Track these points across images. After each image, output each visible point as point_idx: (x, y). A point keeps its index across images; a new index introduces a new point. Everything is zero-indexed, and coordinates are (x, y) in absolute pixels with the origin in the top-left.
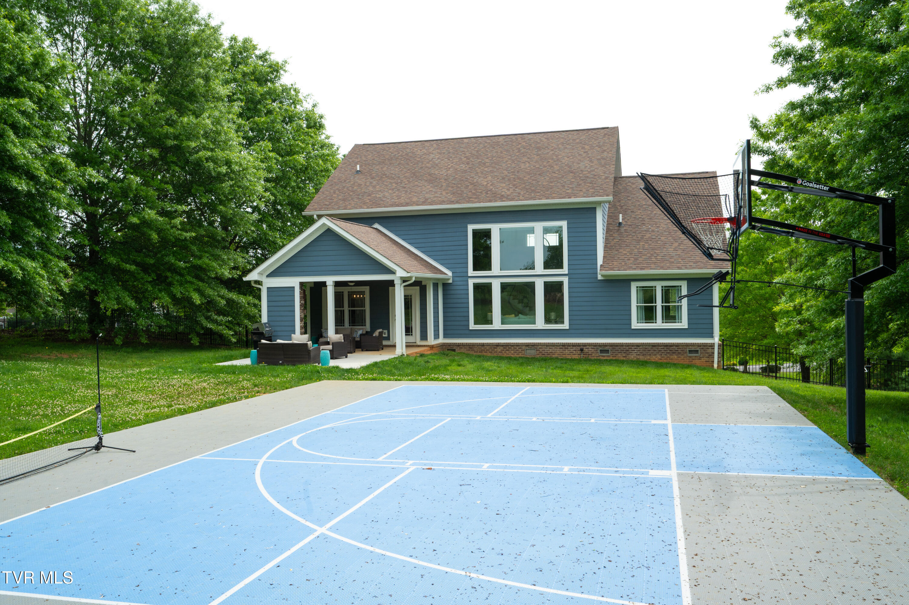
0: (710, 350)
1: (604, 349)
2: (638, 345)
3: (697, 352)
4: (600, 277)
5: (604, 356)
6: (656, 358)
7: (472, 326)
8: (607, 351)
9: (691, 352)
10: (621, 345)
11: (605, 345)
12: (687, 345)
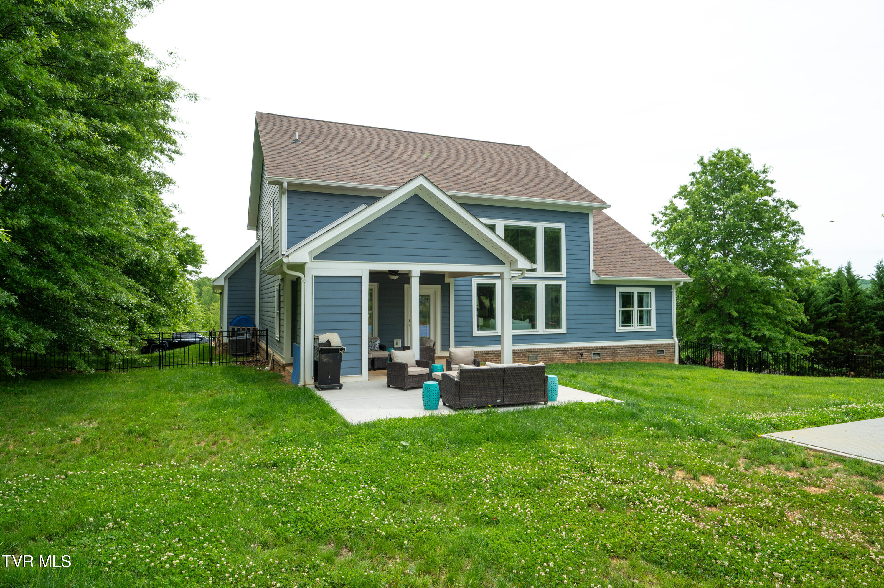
0: (672, 350)
1: (596, 352)
2: (622, 348)
3: (662, 352)
4: (592, 283)
5: (596, 360)
6: (635, 359)
7: (476, 332)
8: (598, 354)
9: (659, 352)
10: (609, 348)
11: (597, 348)
12: (657, 346)
